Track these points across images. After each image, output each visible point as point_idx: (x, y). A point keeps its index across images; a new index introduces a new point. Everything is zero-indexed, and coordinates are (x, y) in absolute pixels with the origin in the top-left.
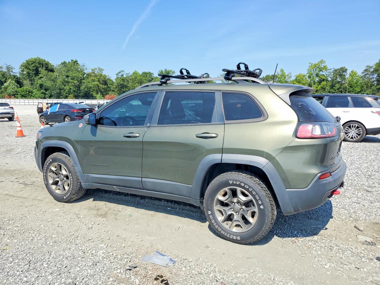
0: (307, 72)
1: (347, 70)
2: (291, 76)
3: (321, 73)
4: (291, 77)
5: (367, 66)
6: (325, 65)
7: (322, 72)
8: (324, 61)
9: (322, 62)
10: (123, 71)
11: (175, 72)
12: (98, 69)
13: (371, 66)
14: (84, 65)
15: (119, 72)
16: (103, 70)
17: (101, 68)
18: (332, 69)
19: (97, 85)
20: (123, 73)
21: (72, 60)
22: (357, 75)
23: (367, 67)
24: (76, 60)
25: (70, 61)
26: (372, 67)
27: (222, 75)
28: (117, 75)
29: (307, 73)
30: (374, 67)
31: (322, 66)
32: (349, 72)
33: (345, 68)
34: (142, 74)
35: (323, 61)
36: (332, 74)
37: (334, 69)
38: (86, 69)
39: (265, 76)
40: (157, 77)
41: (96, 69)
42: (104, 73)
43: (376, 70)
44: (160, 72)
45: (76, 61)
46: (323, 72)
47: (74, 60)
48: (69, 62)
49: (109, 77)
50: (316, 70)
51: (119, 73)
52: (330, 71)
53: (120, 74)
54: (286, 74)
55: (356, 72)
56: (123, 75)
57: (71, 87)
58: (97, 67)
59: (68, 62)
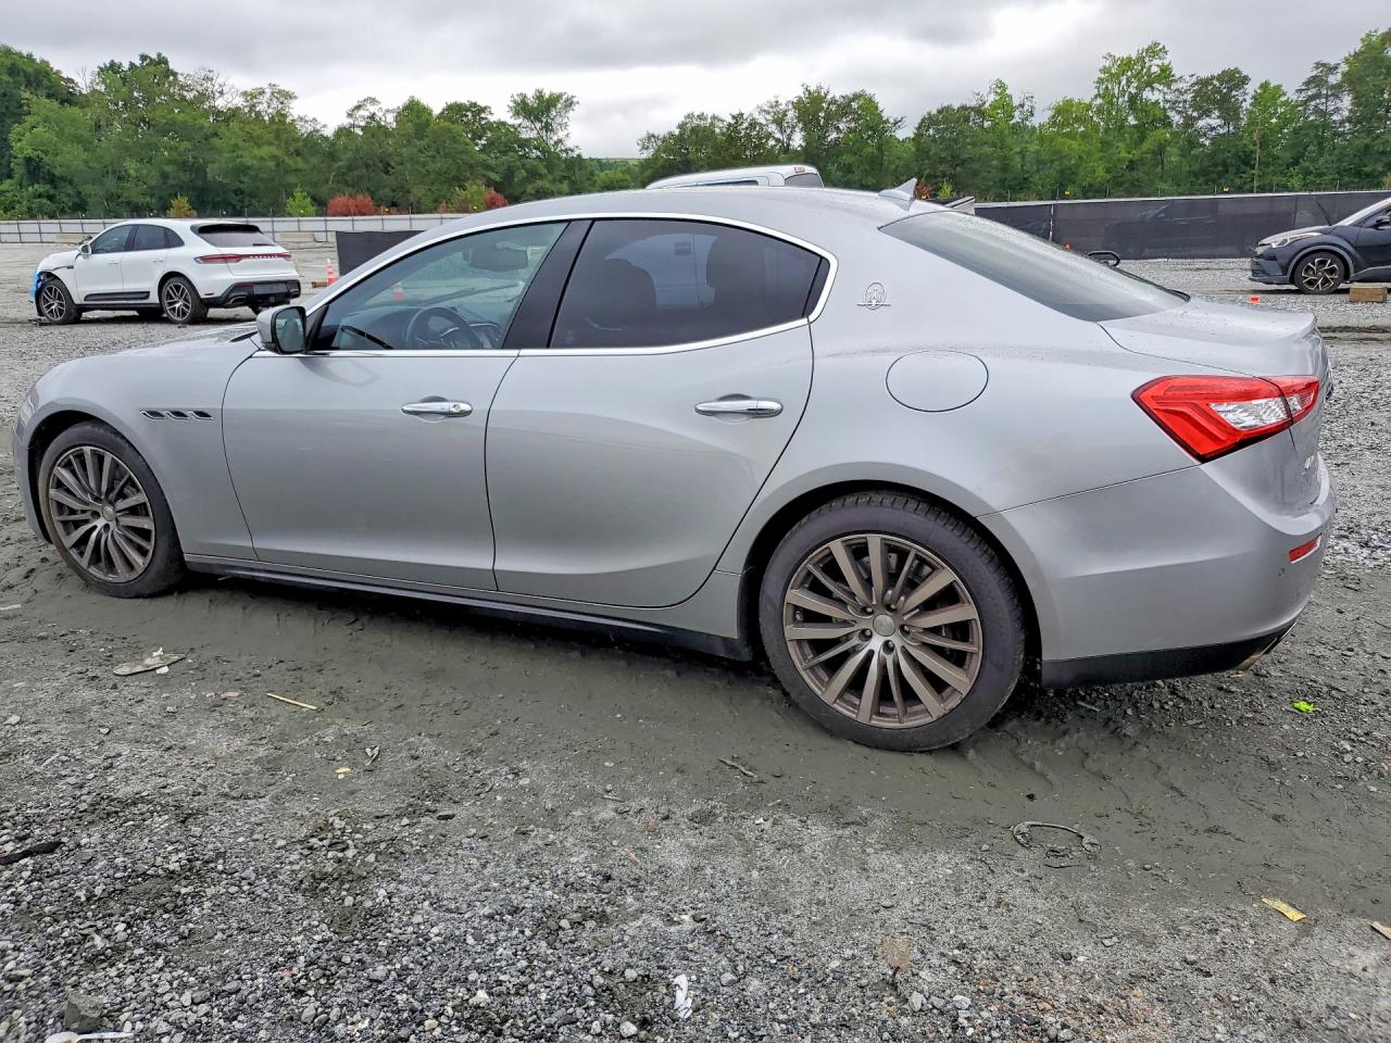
0: (1096, 92)
1: (1245, 80)
2: (1032, 107)
3: (1147, 94)
4: (1032, 115)
5: (1318, 65)
6: (1166, 62)
7: (1153, 89)
8: (1164, 48)
9: (1154, 51)
10: (373, 101)
11: (575, 100)
12: (268, 91)
13: (1332, 64)
14: (211, 75)
15: (356, 104)
16: (288, 96)
17: (282, 88)
18: (1188, 79)
19: (274, 157)
20: (372, 109)
21: (144, 58)
22: (1283, 99)
23: (1317, 68)
24: (159, 55)
25: (138, 62)
26: (1336, 68)
27: (766, 108)
28: (350, 115)
29: (1096, 97)
30: (1344, 68)
31: (1154, 69)
32: (1252, 88)
33: (1239, 72)
34: (442, 113)
35: (1160, 47)
36: (1188, 97)
37: (1194, 79)
38: (221, 93)
39: (934, 112)
40: (504, 124)
41: (262, 92)
42: (296, 110)
43: (1352, 81)
44: (515, 102)
45: (163, 61)
46: (1156, 93)
47: (154, 56)
48: (132, 64)
49: (318, 127)
50: (1129, 82)
51: (358, 108)
52: (1180, 85)
53: (362, 112)
54: (1016, 102)
55: (1279, 87)
56: (372, 117)
57: (168, 169)
58: (265, 86)
59: (126, 66)
